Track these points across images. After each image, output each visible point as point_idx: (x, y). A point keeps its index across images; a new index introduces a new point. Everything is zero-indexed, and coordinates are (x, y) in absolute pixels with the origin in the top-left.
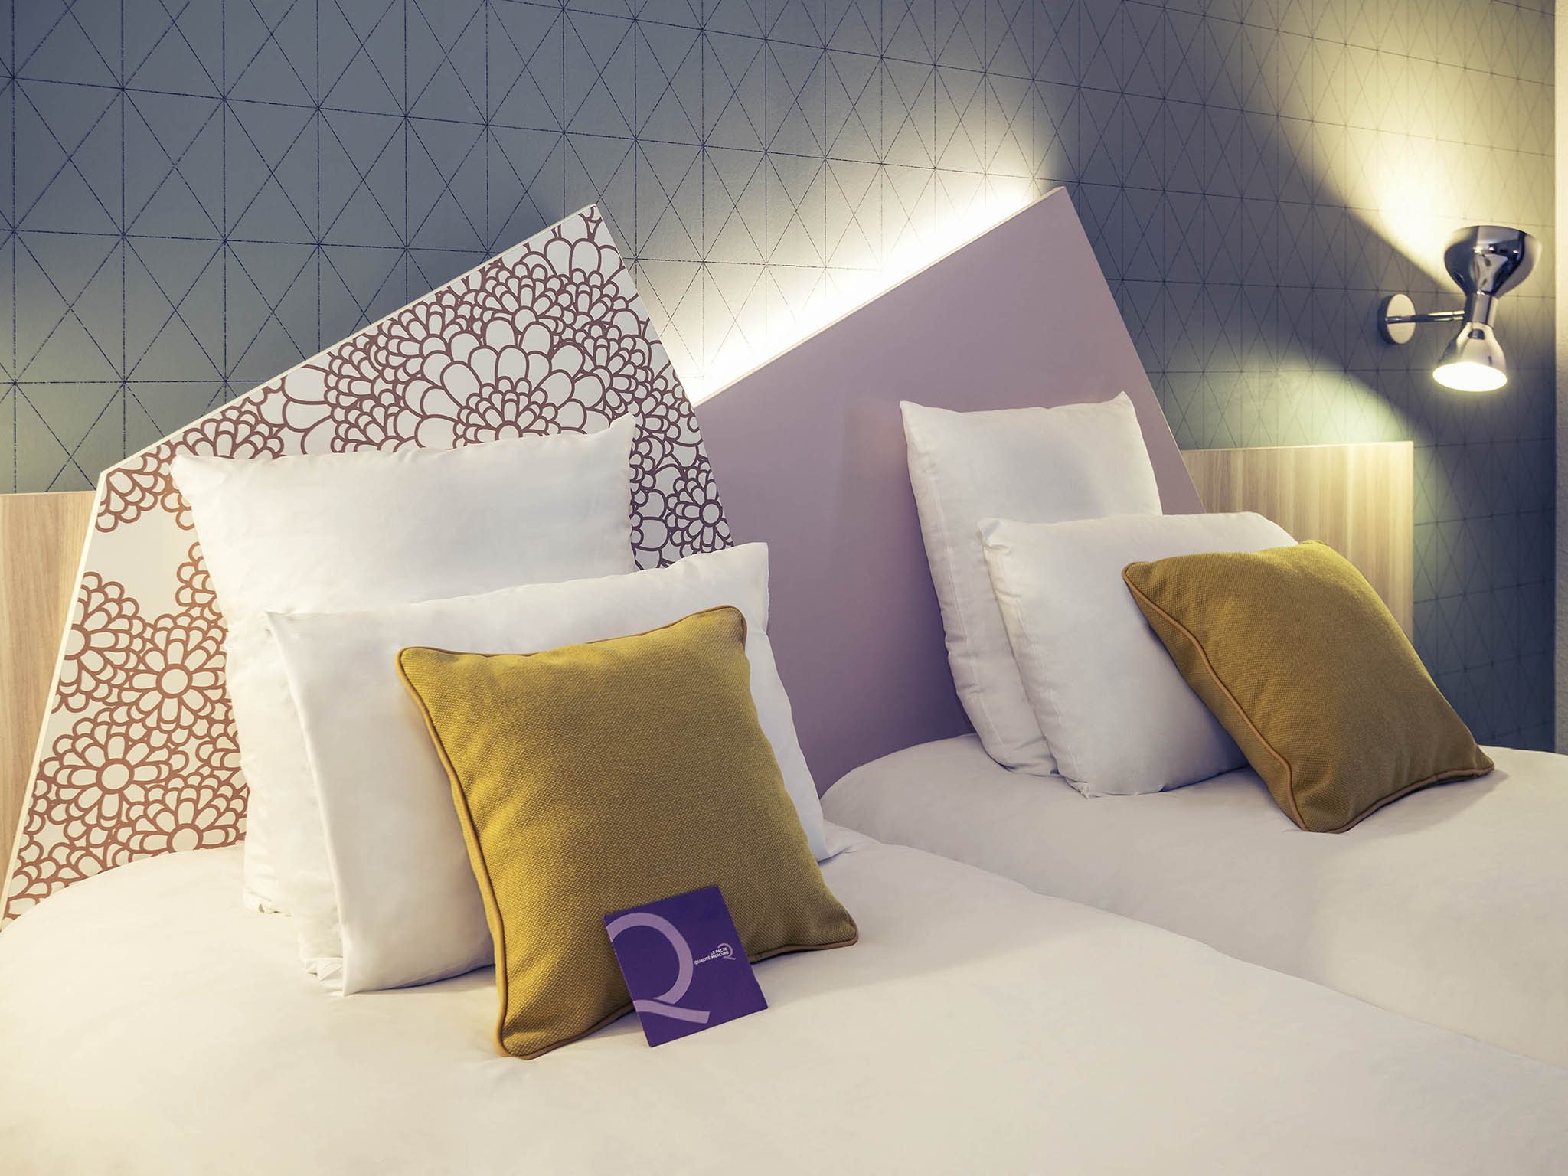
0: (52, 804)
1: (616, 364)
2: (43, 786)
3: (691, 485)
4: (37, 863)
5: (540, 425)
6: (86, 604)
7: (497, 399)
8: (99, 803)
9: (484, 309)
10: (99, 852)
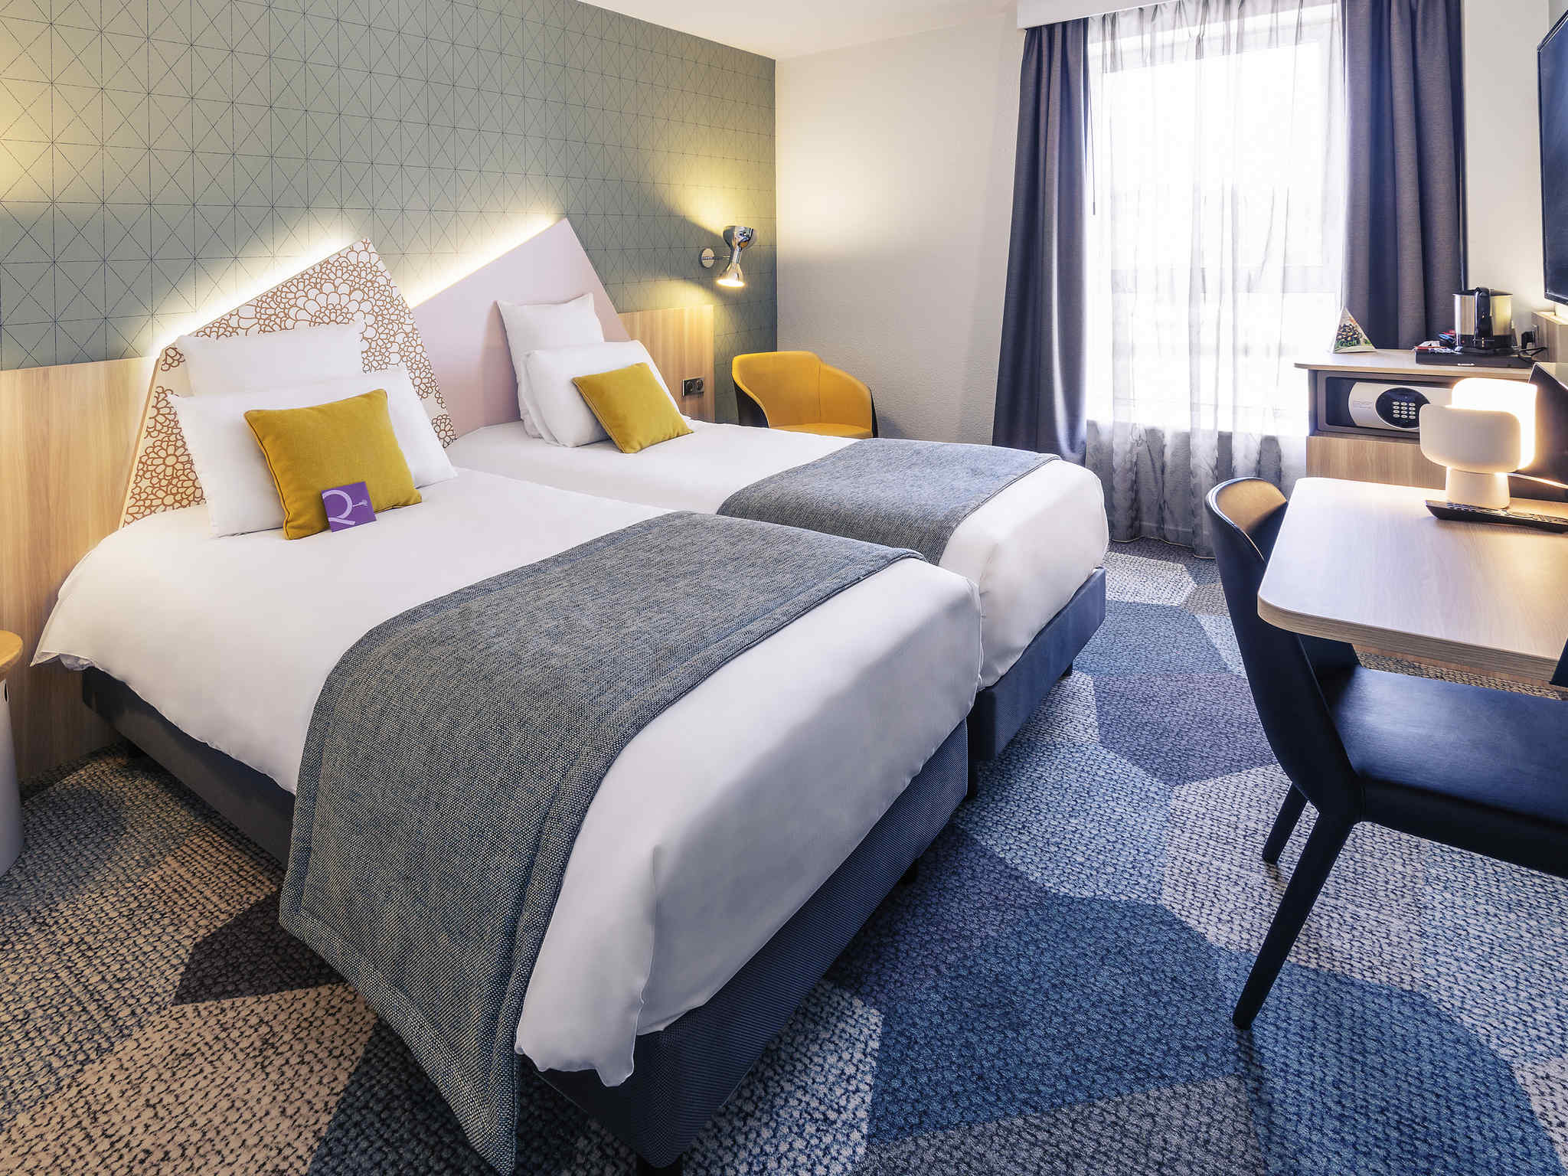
0: (145, 473)
1: (377, 296)
2: (141, 466)
3: (410, 339)
4: (139, 494)
5: (346, 320)
6: (158, 398)
7: (327, 312)
8: (164, 471)
9: (321, 279)
10: (164, 489)
